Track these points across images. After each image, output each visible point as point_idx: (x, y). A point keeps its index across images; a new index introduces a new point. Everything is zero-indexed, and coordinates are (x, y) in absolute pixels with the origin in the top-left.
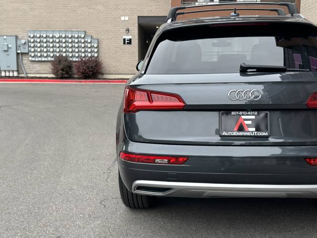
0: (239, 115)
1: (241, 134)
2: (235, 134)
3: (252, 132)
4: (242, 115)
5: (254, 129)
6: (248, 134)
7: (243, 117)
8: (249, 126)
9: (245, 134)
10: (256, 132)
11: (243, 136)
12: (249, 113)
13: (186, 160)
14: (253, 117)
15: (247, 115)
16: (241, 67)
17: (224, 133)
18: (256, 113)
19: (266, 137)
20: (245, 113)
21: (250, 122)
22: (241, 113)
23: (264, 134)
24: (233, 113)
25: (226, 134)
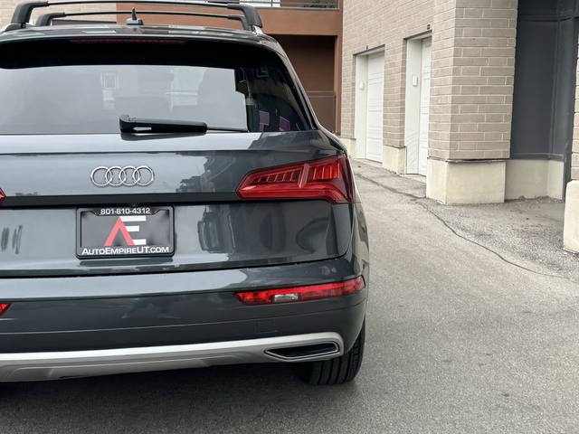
0: (116, 215)
1: (118, 251)
2: (106, 252)
3: (140, 246)
4: (122, 215)
5: (143, 242)
6: (133, 251)
7: (124, 219)
8: (134, 235)
9: (126, 251)
10: (146, 248)
11: (123, 256)
12: (135, 211)
13: (7, 308)
14: (143, 218)
15: (132, 214)
16: (122, 123)
17: (86, 252)
18: (148, 210)
19: (169, 256)
20: (127, 210)
21: (136, 229)
22: (118, 211)
23: (163, 250)
24: (103, 211)
25: (89, 253)
